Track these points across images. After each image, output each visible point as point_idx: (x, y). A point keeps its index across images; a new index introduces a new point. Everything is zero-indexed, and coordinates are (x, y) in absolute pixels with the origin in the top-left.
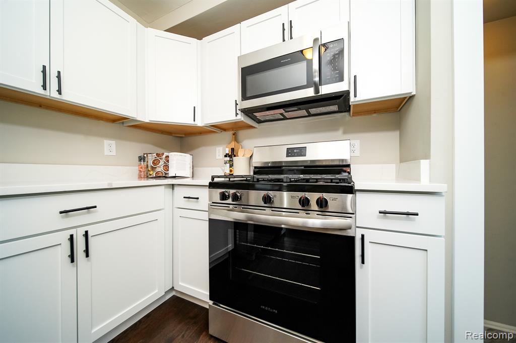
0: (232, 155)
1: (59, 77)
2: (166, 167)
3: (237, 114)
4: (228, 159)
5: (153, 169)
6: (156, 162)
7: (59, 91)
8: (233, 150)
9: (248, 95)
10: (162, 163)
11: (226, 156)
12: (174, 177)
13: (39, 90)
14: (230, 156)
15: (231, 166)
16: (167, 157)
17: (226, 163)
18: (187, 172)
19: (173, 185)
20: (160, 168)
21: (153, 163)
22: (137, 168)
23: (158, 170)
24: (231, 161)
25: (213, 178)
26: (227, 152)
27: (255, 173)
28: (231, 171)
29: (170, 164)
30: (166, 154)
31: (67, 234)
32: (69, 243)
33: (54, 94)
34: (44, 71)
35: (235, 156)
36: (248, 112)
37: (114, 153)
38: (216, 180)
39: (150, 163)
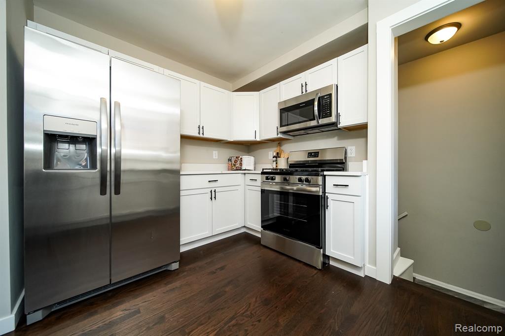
0: (277, 156)
1: (203, 128)
2: (241, 164)
3: (278, 134)
4: (275, 159)
5: (235, 165)
6: (236, 161)
7: (203, 134)
8: (278, 153)
9: (283, 124)
10: (239, 162)
11: (274, 157)
12: (245, 170)
13: (197, 135)
14: (276, 157)
15: (276, 163)
16: (241, 158)
17: (273, 162)
18: (252, 168)
19: (245, 174)
20: (238, 165)
21: (235, 162)
22: (227, 165)
23: (237, 166)
24: (276, 160)
25: (263, 169)
26: (275, 155)
27: (290, 167)
28: (276, 166)
29: (243, 162)
30: (241, 157)
31: (210, 190)
32: (210, 193)
33: (201, 135)
34: (199, 127)
35: (279, 157)
36: (284, 133)
37: (217, 158)
38: (264, 171)
39: (233, 162)
